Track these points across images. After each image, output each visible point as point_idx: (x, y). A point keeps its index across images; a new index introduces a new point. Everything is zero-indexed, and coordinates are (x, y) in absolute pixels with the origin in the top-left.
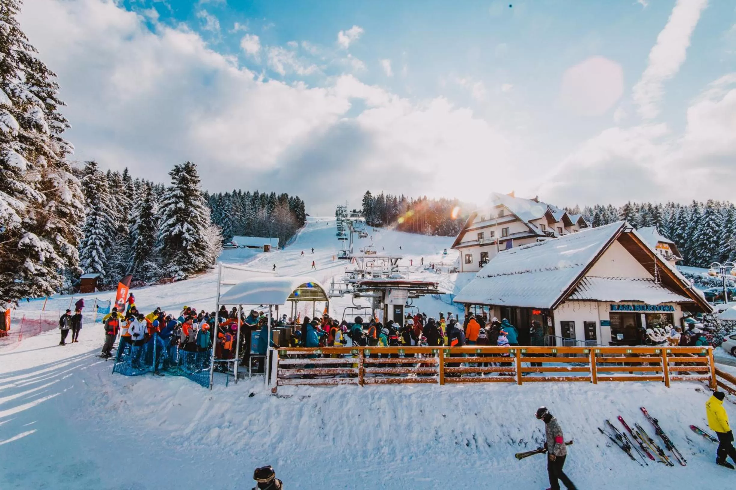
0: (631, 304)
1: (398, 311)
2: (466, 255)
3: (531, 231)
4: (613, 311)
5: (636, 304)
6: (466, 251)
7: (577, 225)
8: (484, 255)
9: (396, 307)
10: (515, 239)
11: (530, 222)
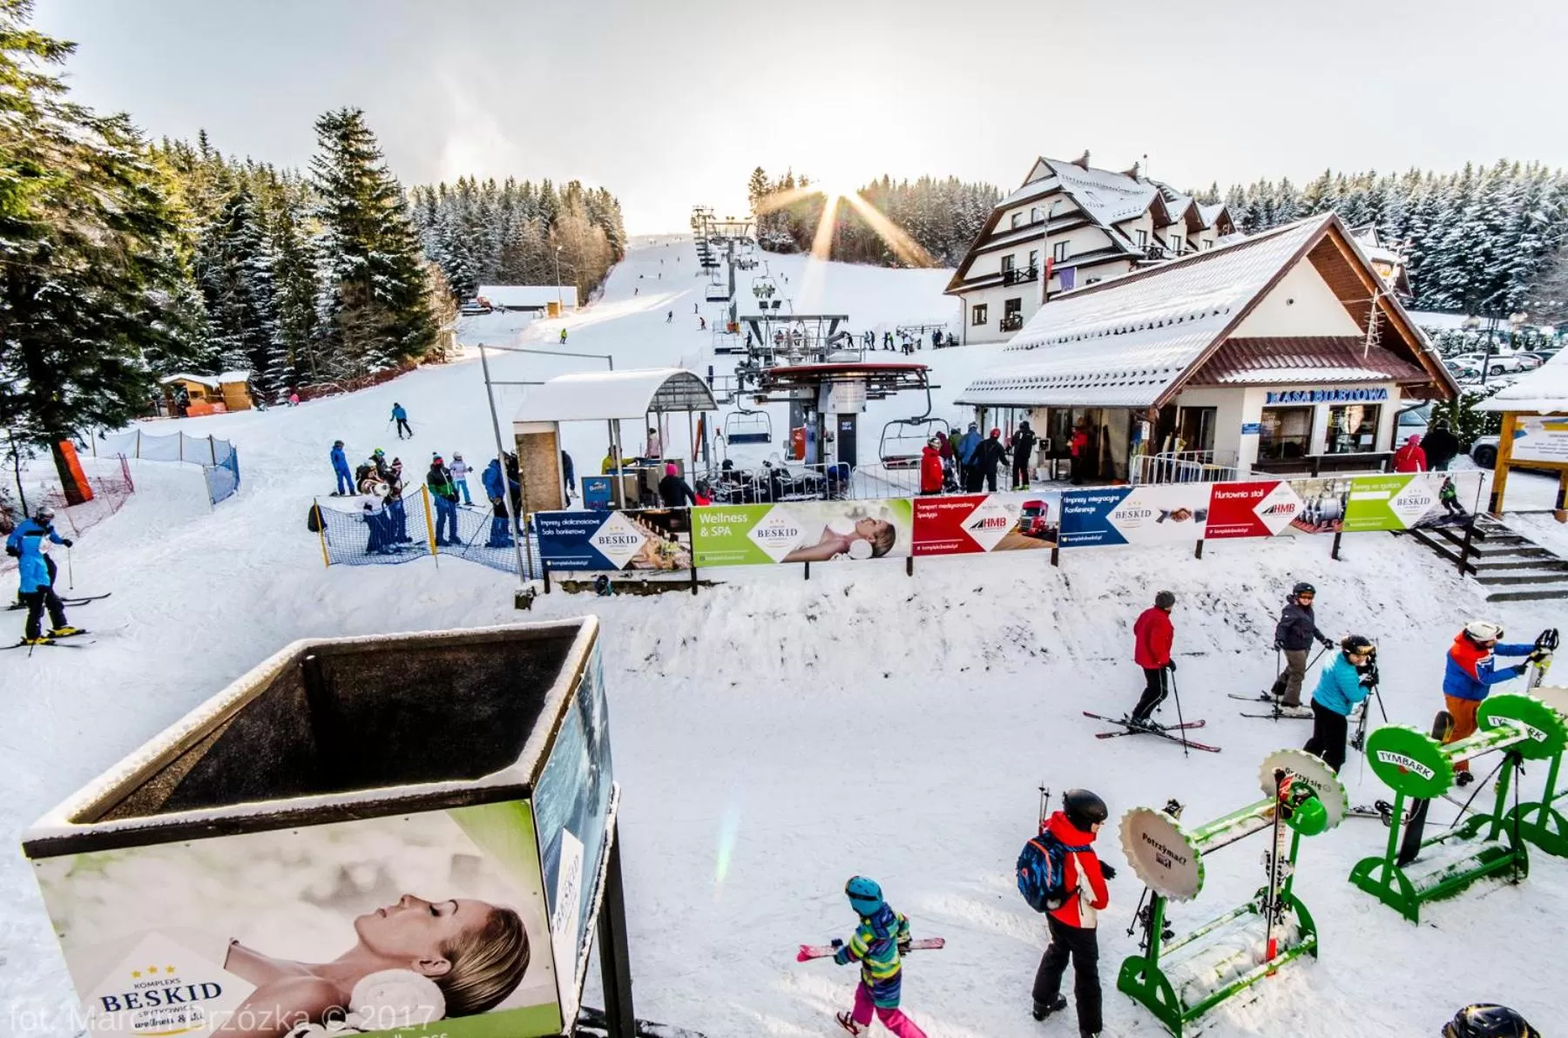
0: (1307, 389)
1: (846, 426)
2: (975, 307)
3: (1116, 248)
4: (1271, 405)
5: (1317, 389)
6: (975, 298)
7: (1214, 228)
8: (1013, 305)
9: (842, 417)
10: (1080, 267)
11: (1115, 226)
